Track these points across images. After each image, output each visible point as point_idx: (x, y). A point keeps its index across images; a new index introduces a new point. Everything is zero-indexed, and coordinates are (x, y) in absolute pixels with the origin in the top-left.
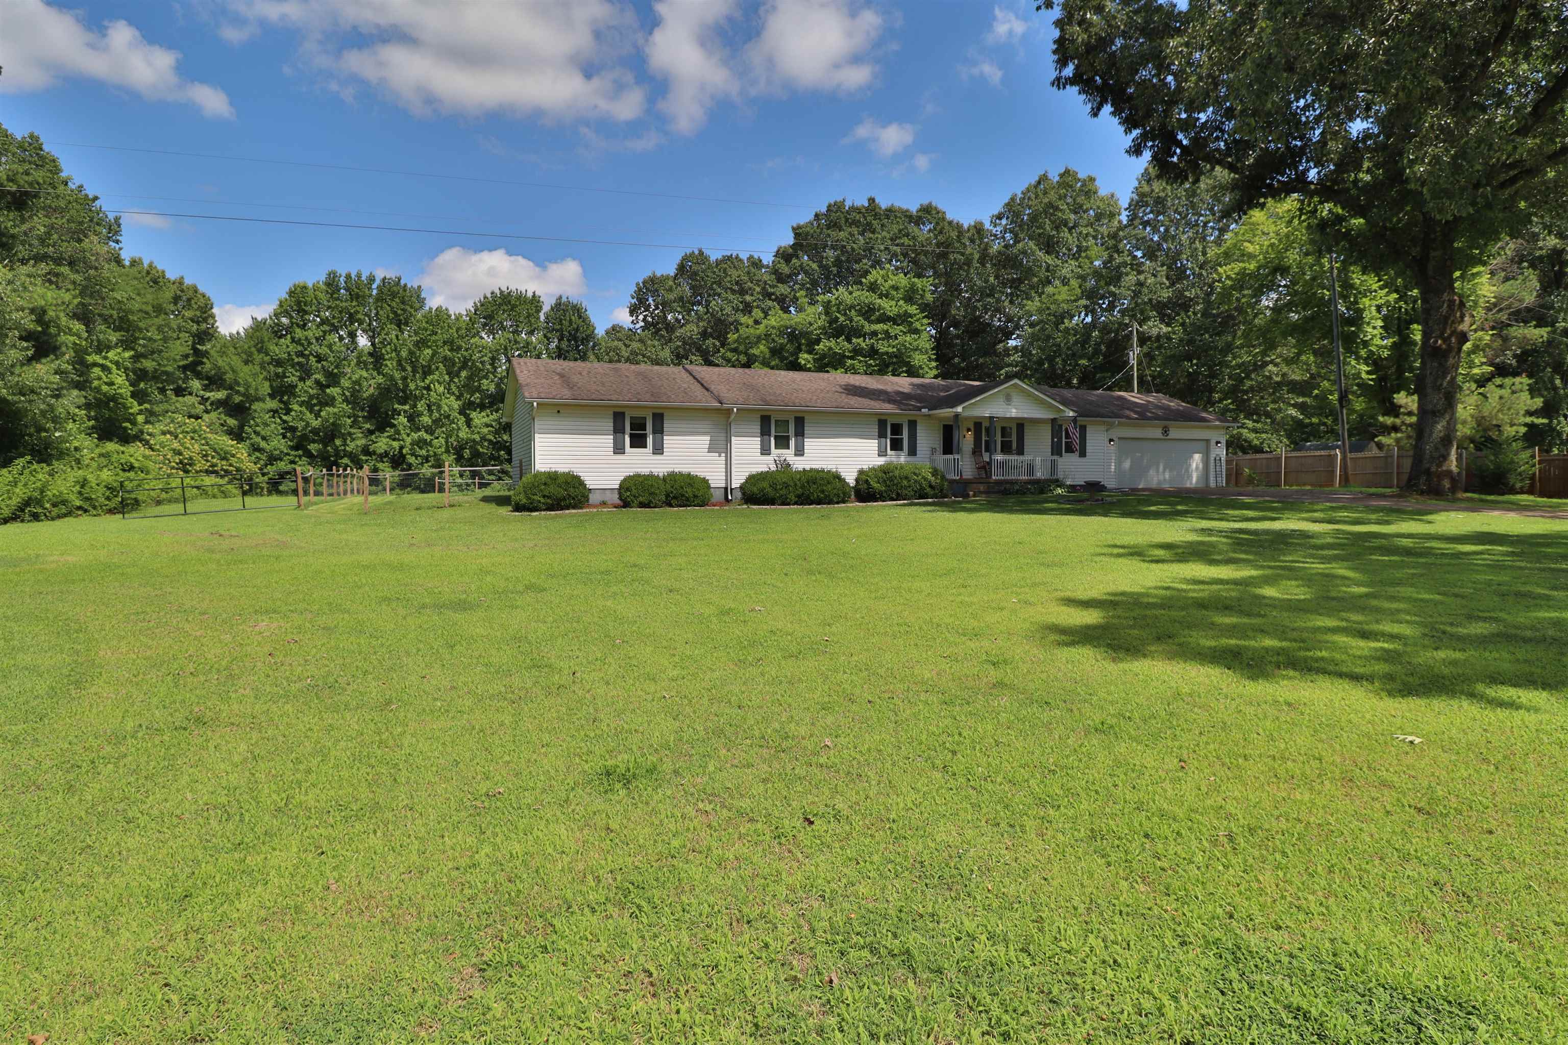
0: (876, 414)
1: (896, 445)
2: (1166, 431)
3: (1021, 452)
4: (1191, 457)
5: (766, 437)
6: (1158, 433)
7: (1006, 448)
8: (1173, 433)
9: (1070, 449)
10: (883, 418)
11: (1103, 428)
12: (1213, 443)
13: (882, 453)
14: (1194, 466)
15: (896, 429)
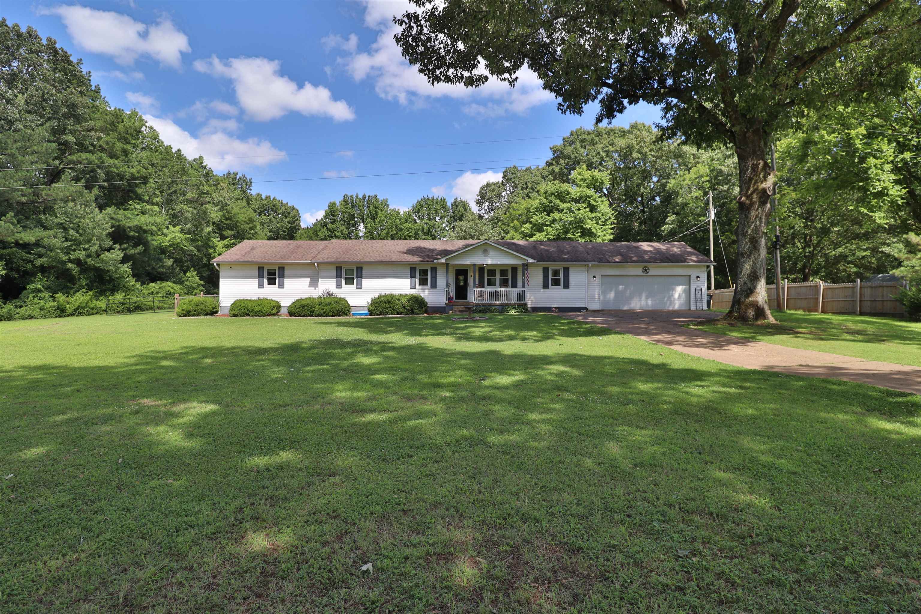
0: (409, 264)
1: (423, 282)
2: (646, 270)
3: (514, 285)
4: (673, 289)
5: (339, 279)
6: (638, 271)
7: (504, 283)
8: (652, 272)
9: (556, 283)
10: (414, 266)
11: (584, 269)
12: (693, 277)
13: (413, 287)
14: (676, 296)
15: (424, 272)
